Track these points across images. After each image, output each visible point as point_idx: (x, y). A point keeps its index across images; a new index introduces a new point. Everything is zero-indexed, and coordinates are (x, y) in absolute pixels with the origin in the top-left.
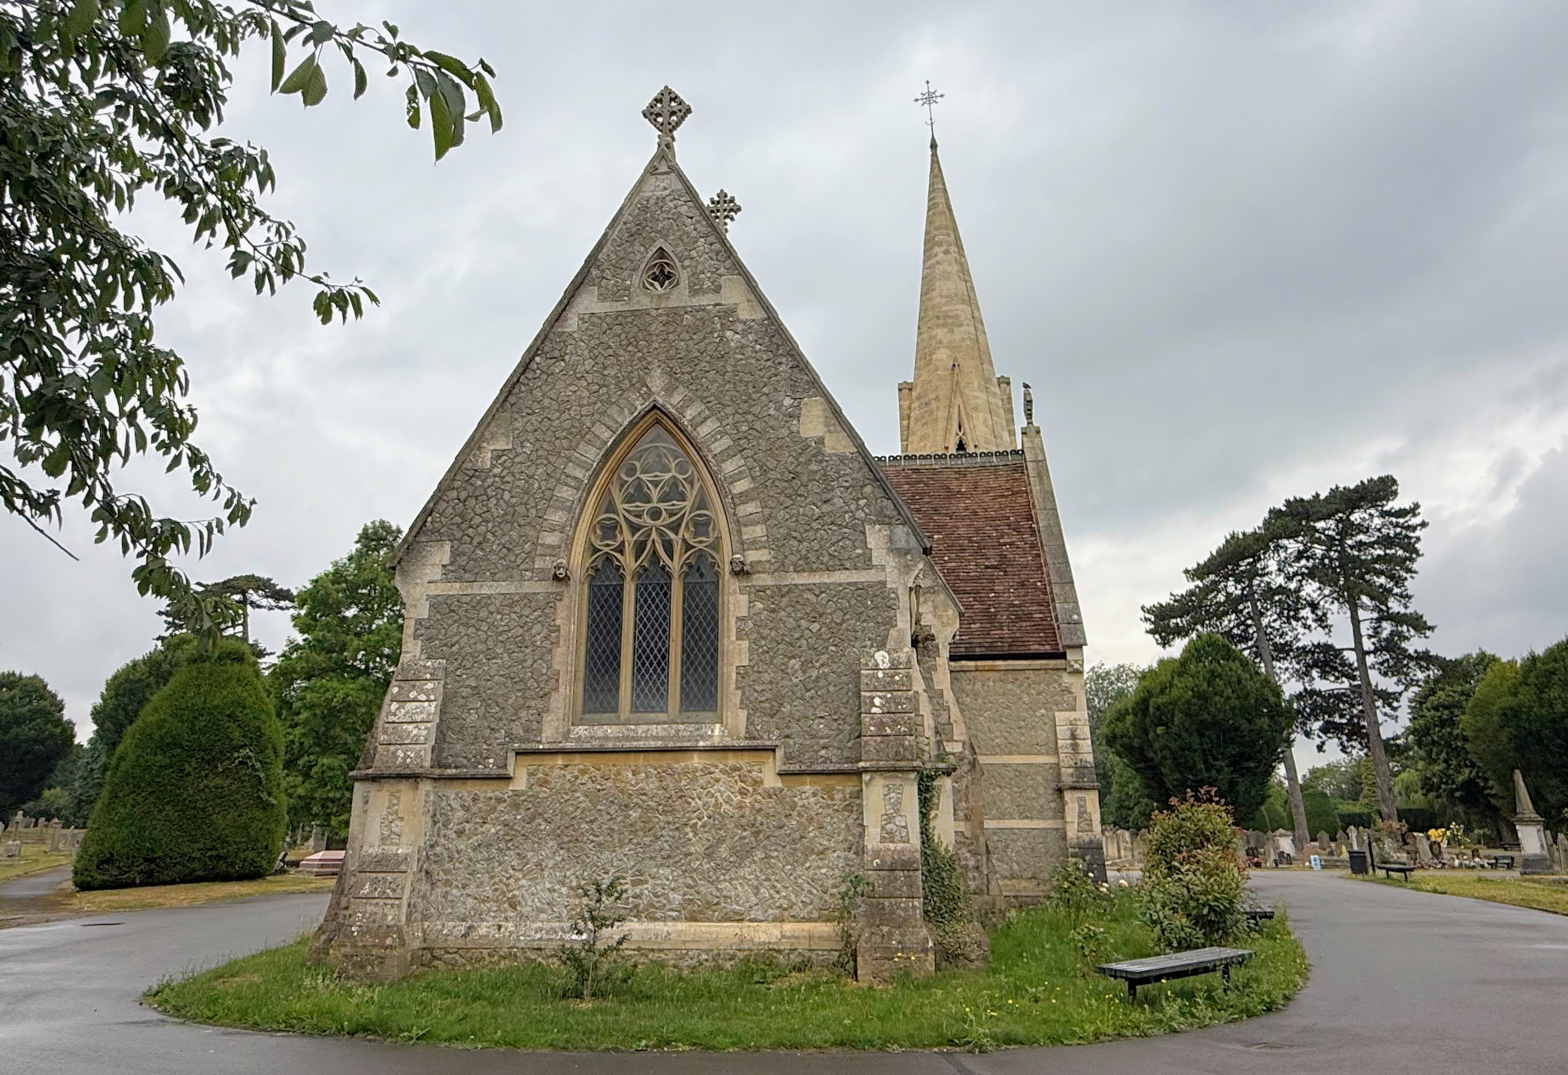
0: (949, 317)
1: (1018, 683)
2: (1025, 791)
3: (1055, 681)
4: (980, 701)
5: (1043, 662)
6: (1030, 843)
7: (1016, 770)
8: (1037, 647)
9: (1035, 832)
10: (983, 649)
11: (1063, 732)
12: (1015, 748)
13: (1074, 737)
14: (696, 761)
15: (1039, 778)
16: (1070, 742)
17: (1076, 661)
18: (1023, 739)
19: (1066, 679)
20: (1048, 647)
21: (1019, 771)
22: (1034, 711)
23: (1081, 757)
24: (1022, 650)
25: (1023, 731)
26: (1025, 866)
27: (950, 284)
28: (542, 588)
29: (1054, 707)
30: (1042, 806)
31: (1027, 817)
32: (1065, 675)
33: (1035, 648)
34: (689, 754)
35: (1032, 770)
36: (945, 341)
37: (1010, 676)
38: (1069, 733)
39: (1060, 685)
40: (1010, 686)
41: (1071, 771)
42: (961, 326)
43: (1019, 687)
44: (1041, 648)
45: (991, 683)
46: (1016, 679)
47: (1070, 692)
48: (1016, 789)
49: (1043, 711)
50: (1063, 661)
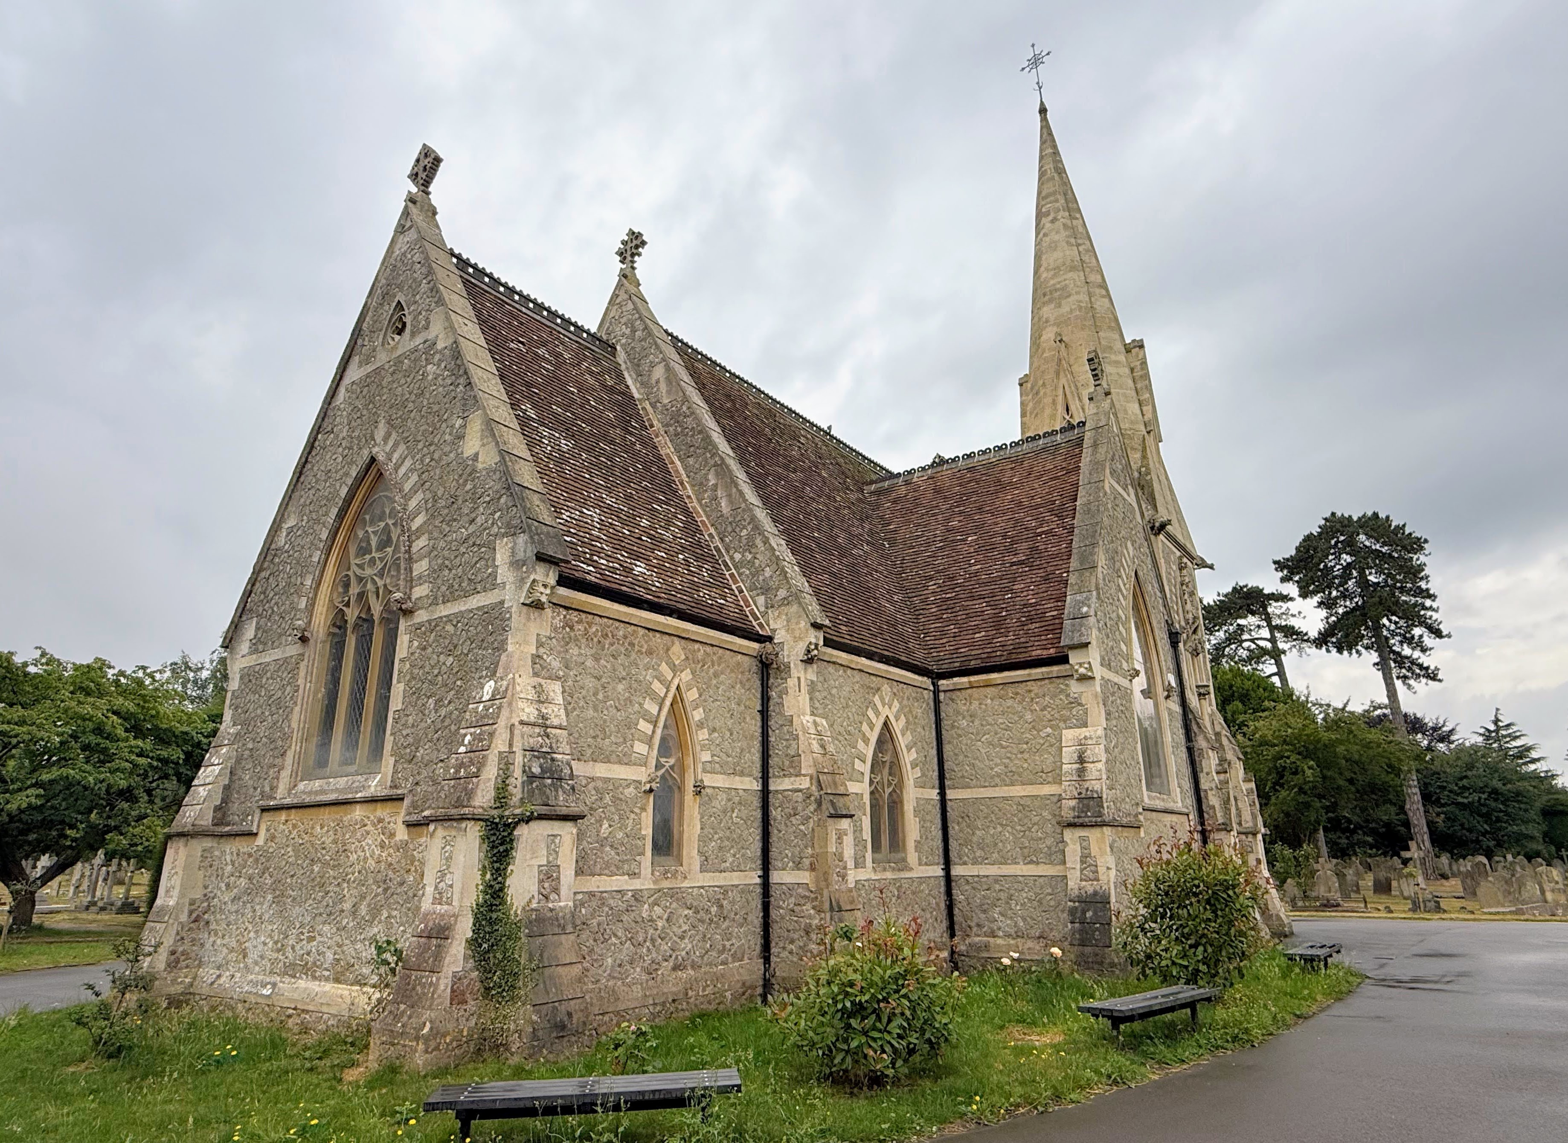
0: (1056, 290)
1: (1019, 698)
2: (1030, 829)
3: (1062, 691)
4: (977, 722)
5: (1044, 669)
6: (1037, 895)
7: (1019, 804)
8: (1039, 652)
9: (1041, 880)
10: (979, 661)
11: (1069, 754)
12: (1016, 777)
13: (1081, 760)
14: (358, 812)
15: (1045, 814)
16: (1077, 766)
17: (1081, 665)
18: (1026, 765)
19: (1075, 687)
20: (1052, 651)
21: (1023, 806)
22: (1039, 731)
23: (1087, 785)
24: (1022, 657)
25: (1026, 756)
26: (1032, 922)
27: (1058, 254)
28: (293, 650)
29: (1062, 725)
30: (1049, 848)
31: (1031, 862)
32: (1072, 683)
33: (1037, 653)
34: (353, 806)
35: (1037, 803)
36: (1052, 319)
37: (1010, 691)
38: (1075, 756)
39: (1068, 695)
40: (1010, 702)
41: (1073, 803)
42: (1069, 296)
43: (1020, 703)
44: (1045, 652)
45: (989, 701)
46: (1017, 694)
47: (1080, 704)
48: (1018, 828)
49: (1049, 730)
50: (1067, 666)
